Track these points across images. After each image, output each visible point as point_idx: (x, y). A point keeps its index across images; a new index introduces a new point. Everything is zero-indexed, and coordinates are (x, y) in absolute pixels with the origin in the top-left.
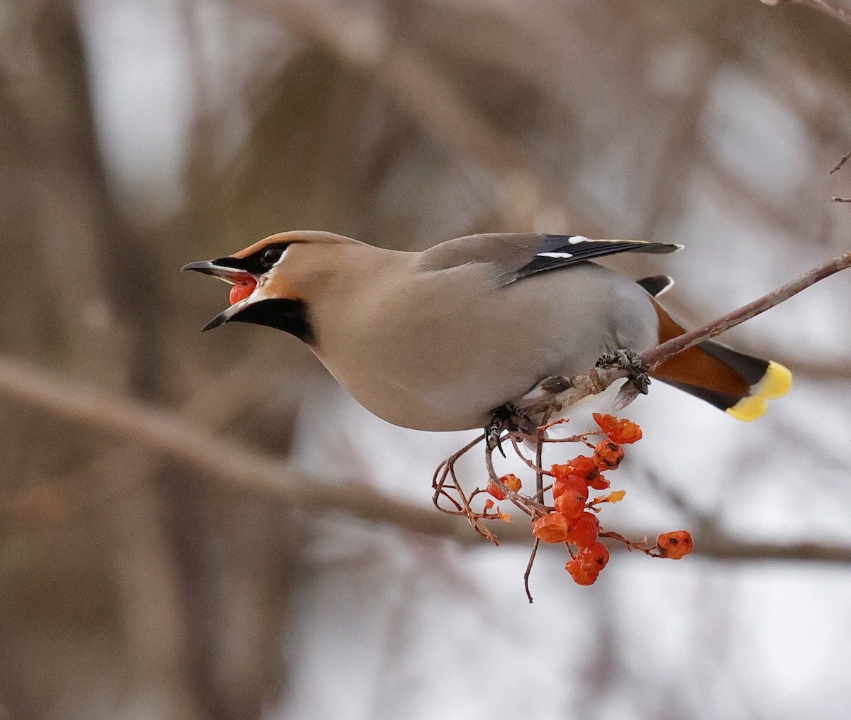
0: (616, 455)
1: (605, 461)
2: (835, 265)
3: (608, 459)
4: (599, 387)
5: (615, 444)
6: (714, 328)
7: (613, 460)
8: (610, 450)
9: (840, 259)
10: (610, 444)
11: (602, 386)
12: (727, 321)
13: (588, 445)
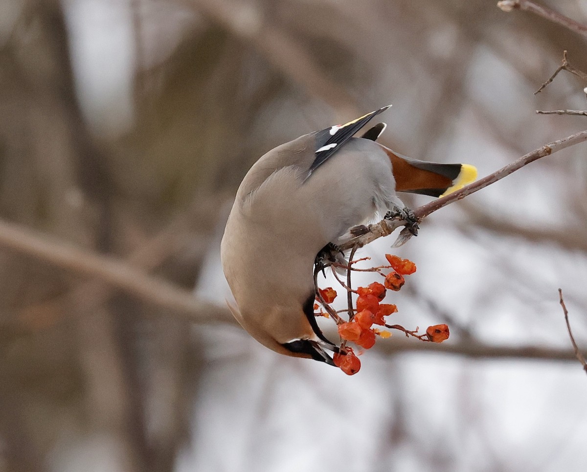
0: (400, 282)
1: (392, 285)
2: (538, 154)
3: (394, 284)
4: (387, 232)
5: (399, 275)
6: (461, 194)
7: (397, 285)
8: (396, 279)
9: (542, 150)
10: (396, 274)
11: (389, 231)
12: (469, 189)
13: (382, 274)
